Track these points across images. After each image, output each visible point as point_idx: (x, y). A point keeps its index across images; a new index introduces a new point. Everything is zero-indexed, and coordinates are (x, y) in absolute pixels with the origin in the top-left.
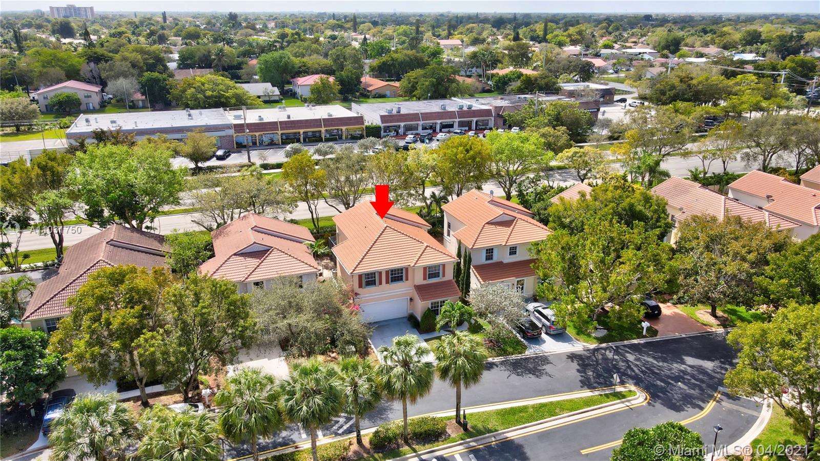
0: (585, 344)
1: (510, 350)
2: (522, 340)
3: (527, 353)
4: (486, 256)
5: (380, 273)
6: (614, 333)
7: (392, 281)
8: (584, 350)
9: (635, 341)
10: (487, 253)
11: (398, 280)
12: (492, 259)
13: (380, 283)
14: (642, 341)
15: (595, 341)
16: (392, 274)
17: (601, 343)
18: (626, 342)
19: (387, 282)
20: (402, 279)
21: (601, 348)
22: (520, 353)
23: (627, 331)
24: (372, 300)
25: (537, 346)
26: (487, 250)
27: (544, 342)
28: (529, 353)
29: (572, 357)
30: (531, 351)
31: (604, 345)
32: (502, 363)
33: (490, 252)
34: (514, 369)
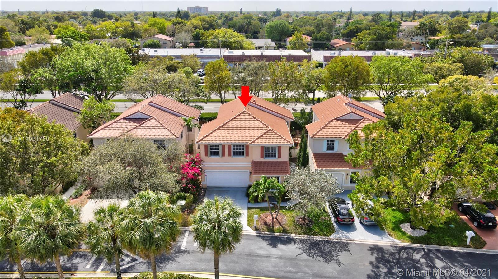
0: (396, 240)
1: (317, 230)
2: (334, 224)
3: (332, 237)
4: (327, 147)
5: (223, 146)
6: (433, 236)
7: (234, 155)
8: (392, 246)
9: (454, 249)
10: (328, 144)
11: (240, 155)
12: (333, 149)
13: (224, 155)
14: (461, 250)
15: (408, 239)
16: (234, 149)
17: (413, 243)
18: (442, 248)
19: (230, 155)
20: (243, 155)
21: (411, 248)
22: (325, 235)
23: (448, 236)
24: (216, 168)
25: (345, 233)
26: (328, 141)
27: (355, 229)
28: (333, 237)
29: (376, 249)
30: (336, 235)
31: (415, 245)
32: (301, 241)
33: (331, 144)
34: (310, 249)
